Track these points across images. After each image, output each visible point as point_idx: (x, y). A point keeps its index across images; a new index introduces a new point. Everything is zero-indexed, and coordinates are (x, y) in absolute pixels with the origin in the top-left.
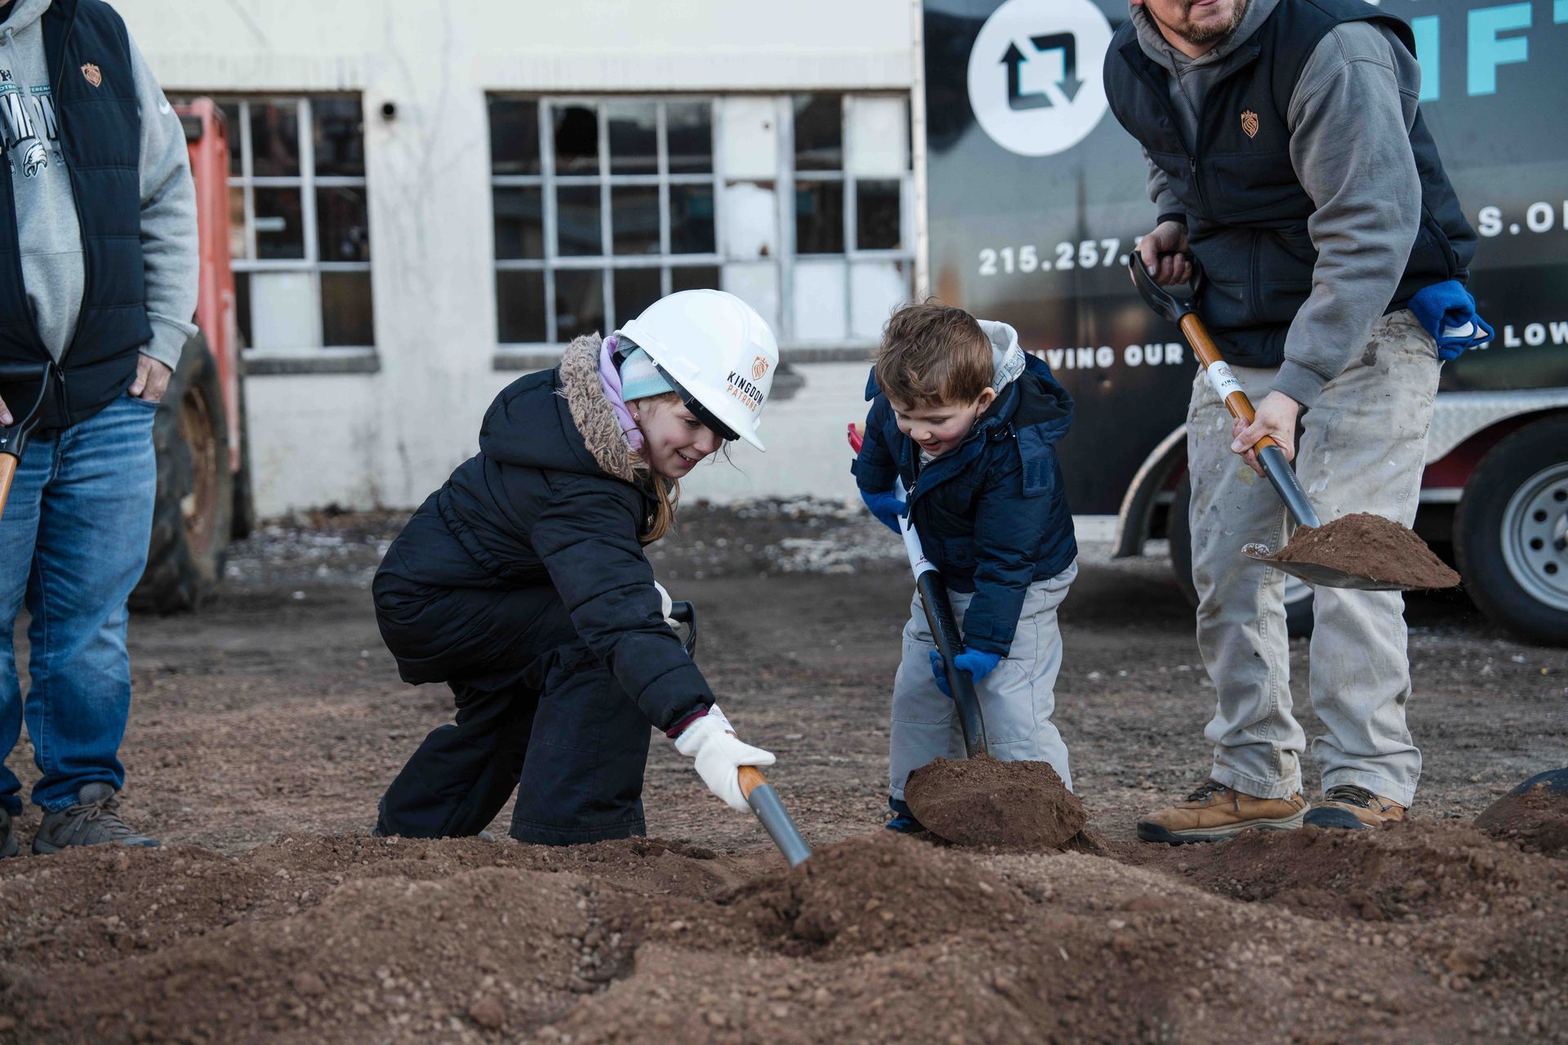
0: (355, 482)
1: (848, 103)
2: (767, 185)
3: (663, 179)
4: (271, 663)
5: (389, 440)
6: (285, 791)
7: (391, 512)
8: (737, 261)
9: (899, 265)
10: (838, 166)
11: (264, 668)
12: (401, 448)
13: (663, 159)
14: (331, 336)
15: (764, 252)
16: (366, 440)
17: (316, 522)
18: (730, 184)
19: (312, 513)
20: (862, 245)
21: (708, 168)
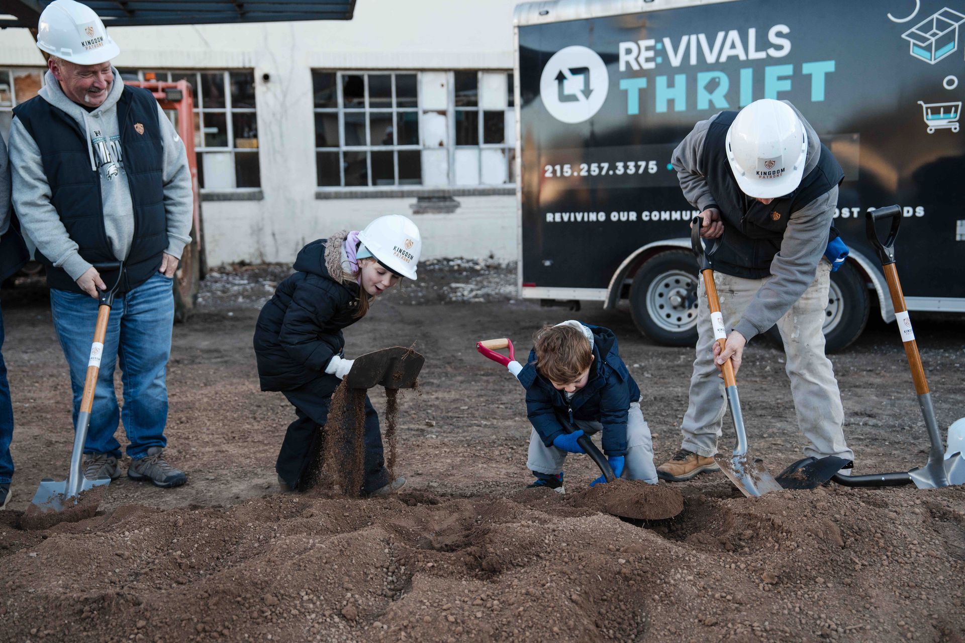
0: (252, 250)
1: (480, 75)
2: (443, 113)
3: (394, 110)
4: (222, 357)
5: (268, 230)
6: (237, 438)
7: (269, 264)
8: (429, 148)
9: (503, 151)
10: (475, 104)
11: (219, 360)
12: (274, 235)
13: (394, 100)
14: (240, 183)
15: (441, 144)
16: (257, 231)
17: (235, 270)
18: (425, 112)
19: (233, 264)
20: (487, 141)
21: (415, 104)
